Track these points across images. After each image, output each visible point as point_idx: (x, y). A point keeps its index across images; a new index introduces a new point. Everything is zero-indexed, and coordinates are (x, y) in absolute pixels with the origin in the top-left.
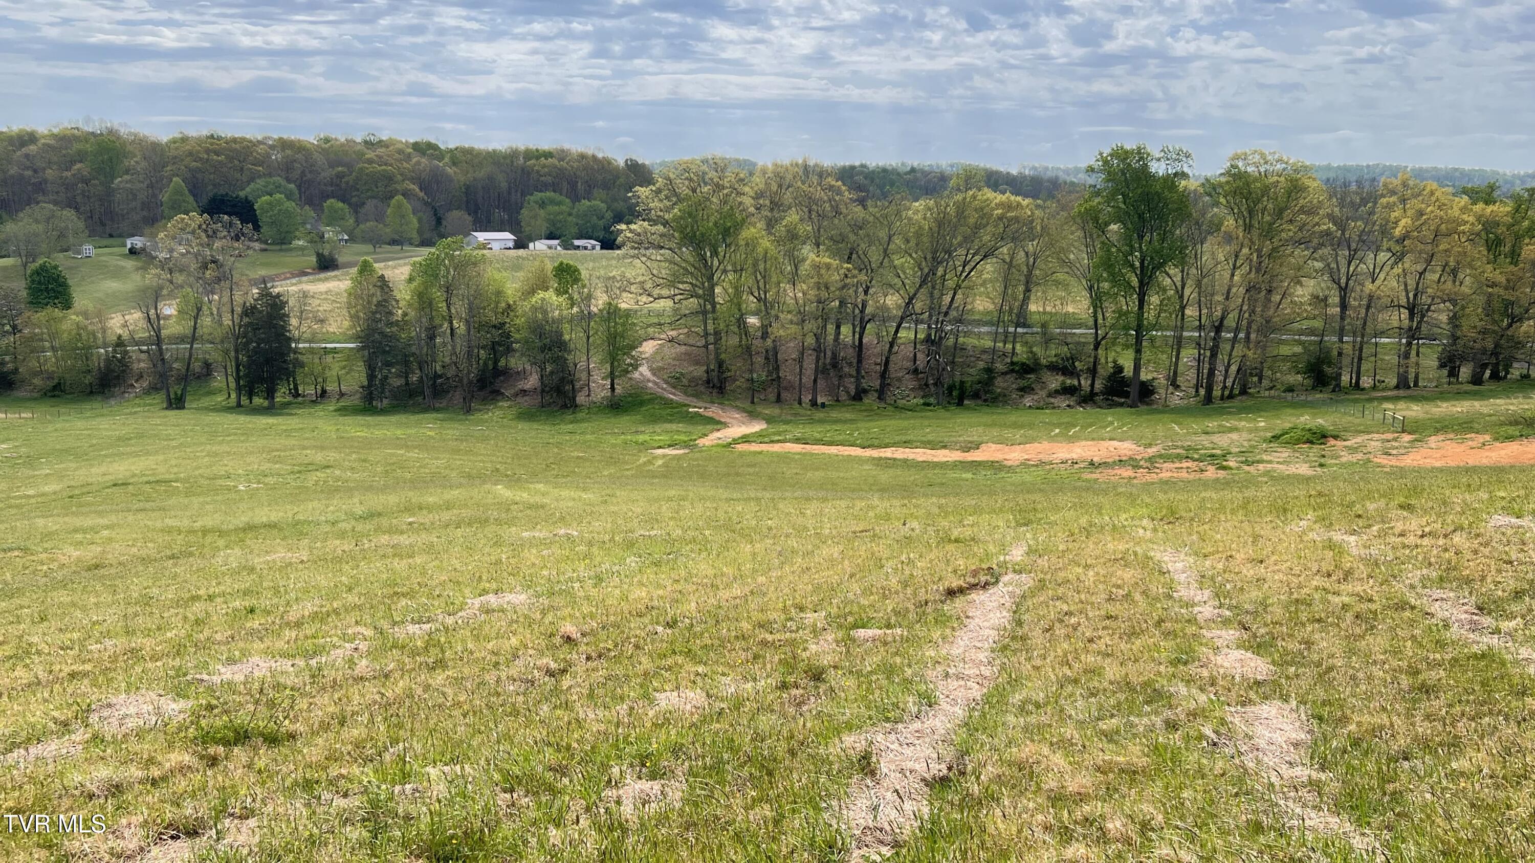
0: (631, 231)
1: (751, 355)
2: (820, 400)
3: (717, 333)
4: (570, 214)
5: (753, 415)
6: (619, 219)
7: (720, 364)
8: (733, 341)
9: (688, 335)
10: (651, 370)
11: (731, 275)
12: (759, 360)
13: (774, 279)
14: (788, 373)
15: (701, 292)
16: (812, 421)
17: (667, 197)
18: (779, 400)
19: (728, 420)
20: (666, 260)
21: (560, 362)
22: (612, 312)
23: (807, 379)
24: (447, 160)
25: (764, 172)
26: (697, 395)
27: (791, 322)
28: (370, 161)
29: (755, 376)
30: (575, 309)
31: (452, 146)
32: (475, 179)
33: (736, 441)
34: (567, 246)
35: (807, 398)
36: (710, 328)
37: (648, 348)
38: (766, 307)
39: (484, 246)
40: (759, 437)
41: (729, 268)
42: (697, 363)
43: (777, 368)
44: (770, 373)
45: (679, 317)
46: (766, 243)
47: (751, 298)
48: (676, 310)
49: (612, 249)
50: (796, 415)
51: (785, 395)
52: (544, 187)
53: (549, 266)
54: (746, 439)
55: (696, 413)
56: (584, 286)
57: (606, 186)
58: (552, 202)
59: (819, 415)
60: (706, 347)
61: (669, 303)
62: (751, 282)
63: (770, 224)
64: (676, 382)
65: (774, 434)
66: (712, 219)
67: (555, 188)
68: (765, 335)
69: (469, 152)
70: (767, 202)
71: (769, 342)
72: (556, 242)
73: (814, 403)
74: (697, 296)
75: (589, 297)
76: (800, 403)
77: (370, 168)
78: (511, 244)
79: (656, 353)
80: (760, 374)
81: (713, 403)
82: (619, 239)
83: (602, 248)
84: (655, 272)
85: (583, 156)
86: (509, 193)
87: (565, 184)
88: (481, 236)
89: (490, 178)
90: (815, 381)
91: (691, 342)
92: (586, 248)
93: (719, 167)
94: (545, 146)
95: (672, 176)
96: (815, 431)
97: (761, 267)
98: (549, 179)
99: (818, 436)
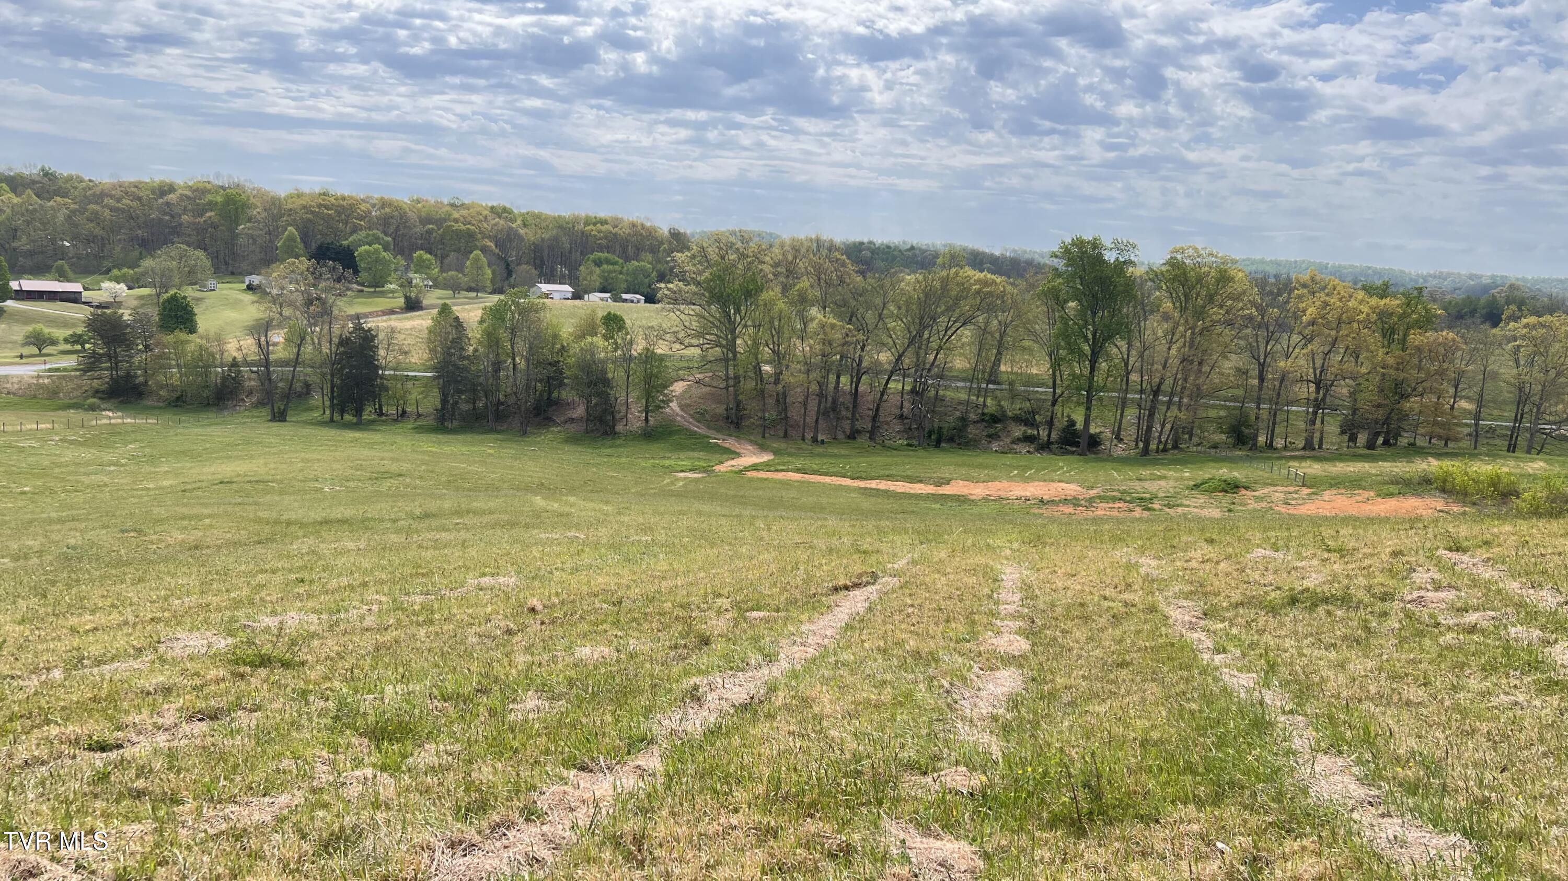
0: (668, 289)
1: (763, 398)
2: (820, 438)
3: (737, 378)
4: (621, 273)
5: (763, 448)
6: (662, 278)
7: (738, 404)
8: (751, 384)
9: (712, 378)
10: (681, 406)
11: (751, 330)
12: (771, 401)
13: (786, 335)
14: (795, 413)
15: (724, 342)
16: (813, 455)
17: (700, 262)
18: (786, 436)
19: (741, 451)
20: (697, 315)
21: (604, 397)
22: (649, 357)
23: (810, 420)
24: (519, 222)
25: (782, 246)
26: (718, 430)
27: (800, 371)
28: (456, 221)
29: (767, 415)
30: (619, 352)
31: (524, 211)
32: (543, 240)
33: (747, 469)
34: (617, 299)
35: (809, 436)
36: (731, 373)
37: (679, 387)
38: (778, 358)
39: (547, 296)
40: (766, 467)
41: (749, 323)
42: (719, 402)
43: (785, 410)
44: (780, 413)
45: (705, 363)
46: (781, 305)
47: (767, 349)
48: (703, 357)
49: (654, 303)
50: (799, 449)
51: (791, 432)
52: (601, 248)
53: (601, 314)
54: (755, 467)
55: (716, 444)
56: (627, 334)
57: (654, 250)
58: (608, 262)
59: (820, 450)
60: (727, 388)
61: (697, 351)
62: (767, 336)
63: (785, 289)
64: (701, 416)
65: (779, 464)
66: (737, 282)
67: (609, 249)
68: (777, 381)
69: (538, 216)
70: (784, 270)
71: (780, 386)
72: (608, 295)
73: (815, 440)
74: (721, 346)
75: (631, 343)
76: (803, 439)
77: (456, 226)
78: (570, 295)
79: (685, 392)
80: (771, 414)
81: (730, 435)
82: (659, 295)
83: (646, 302)
84: (687, 324)
85: (634, 225)
86: (570, 252)
87: (618, 247)
88: (545, 287)
89: (556, 239)
90: (817, 421)
91: (715, 384)
92: (632, 301)
93: (745, 238)
94: (602, 214)
95: (705, 245)
96: (814, 464)
97: (776, 323)
98: (604, 242)
99: (815, 467)
